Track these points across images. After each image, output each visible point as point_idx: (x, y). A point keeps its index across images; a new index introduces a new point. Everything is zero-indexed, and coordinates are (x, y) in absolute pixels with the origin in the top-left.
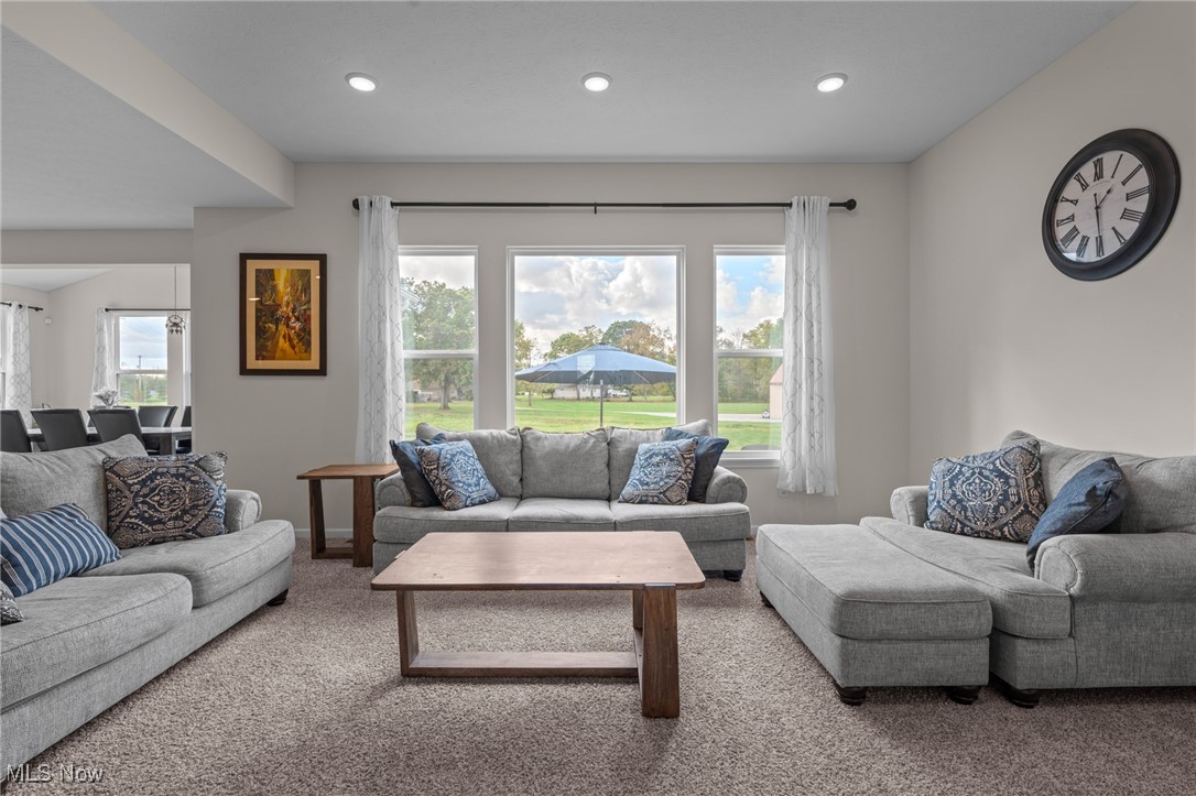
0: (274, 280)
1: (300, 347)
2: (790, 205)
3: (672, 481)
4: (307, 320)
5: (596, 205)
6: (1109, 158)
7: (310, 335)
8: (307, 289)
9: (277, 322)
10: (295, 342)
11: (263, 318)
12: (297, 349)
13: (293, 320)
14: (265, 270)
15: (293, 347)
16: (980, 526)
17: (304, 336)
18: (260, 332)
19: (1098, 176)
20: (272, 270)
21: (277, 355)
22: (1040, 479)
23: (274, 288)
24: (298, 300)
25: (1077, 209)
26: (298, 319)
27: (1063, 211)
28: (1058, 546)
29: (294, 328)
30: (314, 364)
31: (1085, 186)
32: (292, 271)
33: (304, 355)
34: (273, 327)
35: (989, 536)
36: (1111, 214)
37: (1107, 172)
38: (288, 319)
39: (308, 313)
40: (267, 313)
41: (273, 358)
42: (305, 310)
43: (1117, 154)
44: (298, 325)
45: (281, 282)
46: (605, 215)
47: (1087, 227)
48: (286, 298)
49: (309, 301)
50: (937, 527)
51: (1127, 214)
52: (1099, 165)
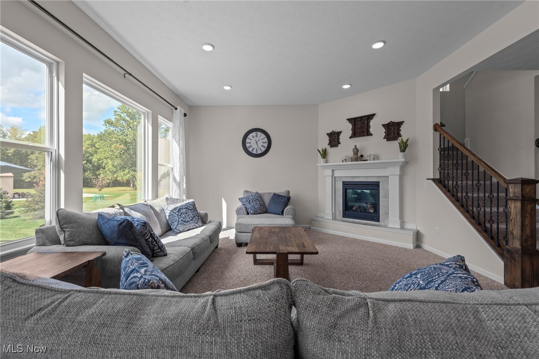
2: (177, 109)
6: (259, 134)
16: (259, 211)
19: (257, 136)
22: (263, 200)
25: (252, 140)
27: (247, 140)
28: (290, 208)
31: (253, 137)
35: (261, 213)
36: (260, 144)
37: (259, 136)
47: (254, 146)
50: (252, 214)
51: (262, 146)
52: (256, 134)
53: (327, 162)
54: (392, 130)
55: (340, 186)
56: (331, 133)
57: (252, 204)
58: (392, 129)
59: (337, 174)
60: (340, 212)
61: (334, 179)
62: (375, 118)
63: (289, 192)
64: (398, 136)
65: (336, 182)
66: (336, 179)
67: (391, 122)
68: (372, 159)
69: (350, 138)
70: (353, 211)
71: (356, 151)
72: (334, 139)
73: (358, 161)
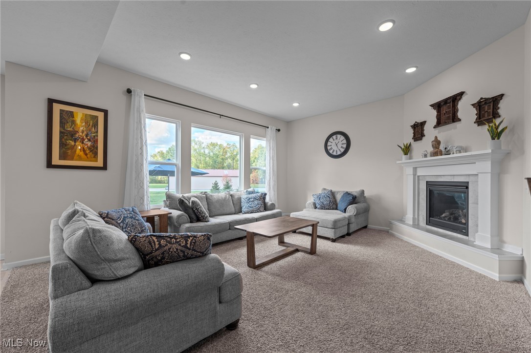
0: (73, 117)
1: (90, 154)
2: (268, 128)
3: (260, 205)
4: (96, 141)
5: (221, 115)
6: (339, 136)
7: (97, 149)
8: (96, 125)
9: (75, 140)
10: (88, 152)
11: (65, 137)
12: (88, 156)
13: (86, 140)
14: (67, 111)
15: (86, 154)
16: (327, 207)
17: (94, 150)
18: (62, 145)
19: (337, 139)
20: (72, 112)
21: (75, 158)
23: (74, 122)
24: (90, 130)
25: (332, 144)
26: (89, 140)
27: (329, 144)
28: (352, 207)
29: (87, 145)
30: (100, 163)
31: (334, 140)
32: (86, 115)
33: (94, 159)
34: (73, 143)
36: (340, 145)
37: (338, 138)
38: (83, 140)
39: (96, 138)
40: (68, 135)
41: (72, 159)
42: (94, 136)
43: (340, 136)
44: (89, 144)
45: (78, 119)
46: (223, 119)
47: (335, 148)
48: (82, 128)
49: (97, 132)
50: (319, 209)
51: (342, 147)
52: (337, 136)
53: (410, 158)
54: (486, 109)
55: (423, 187)
56: (415, 125)
57: (322, 200)
58: (486, 107)
59: (420, 172)
60: (423, 218)
61: (417, 179)
62: (464, 98)
63: (363, 192)
64: (494, 117)
65: (420, 181)
66: (420, 178)
67: (482, 98)
68: (455, 152)
69: (434, 128)
70: (440, 218)
71: (437, 143)
72: (418, 130)
73: (438, 156)
